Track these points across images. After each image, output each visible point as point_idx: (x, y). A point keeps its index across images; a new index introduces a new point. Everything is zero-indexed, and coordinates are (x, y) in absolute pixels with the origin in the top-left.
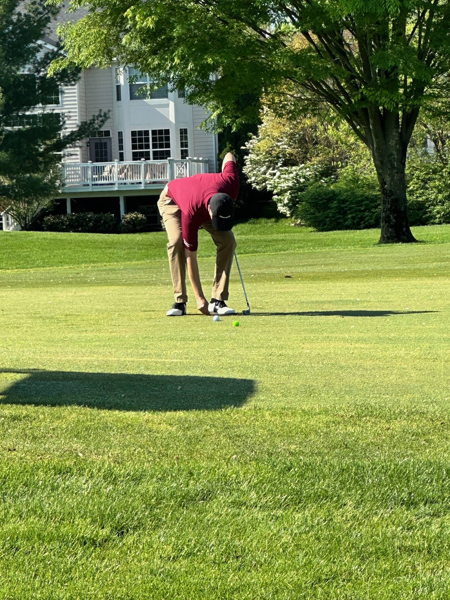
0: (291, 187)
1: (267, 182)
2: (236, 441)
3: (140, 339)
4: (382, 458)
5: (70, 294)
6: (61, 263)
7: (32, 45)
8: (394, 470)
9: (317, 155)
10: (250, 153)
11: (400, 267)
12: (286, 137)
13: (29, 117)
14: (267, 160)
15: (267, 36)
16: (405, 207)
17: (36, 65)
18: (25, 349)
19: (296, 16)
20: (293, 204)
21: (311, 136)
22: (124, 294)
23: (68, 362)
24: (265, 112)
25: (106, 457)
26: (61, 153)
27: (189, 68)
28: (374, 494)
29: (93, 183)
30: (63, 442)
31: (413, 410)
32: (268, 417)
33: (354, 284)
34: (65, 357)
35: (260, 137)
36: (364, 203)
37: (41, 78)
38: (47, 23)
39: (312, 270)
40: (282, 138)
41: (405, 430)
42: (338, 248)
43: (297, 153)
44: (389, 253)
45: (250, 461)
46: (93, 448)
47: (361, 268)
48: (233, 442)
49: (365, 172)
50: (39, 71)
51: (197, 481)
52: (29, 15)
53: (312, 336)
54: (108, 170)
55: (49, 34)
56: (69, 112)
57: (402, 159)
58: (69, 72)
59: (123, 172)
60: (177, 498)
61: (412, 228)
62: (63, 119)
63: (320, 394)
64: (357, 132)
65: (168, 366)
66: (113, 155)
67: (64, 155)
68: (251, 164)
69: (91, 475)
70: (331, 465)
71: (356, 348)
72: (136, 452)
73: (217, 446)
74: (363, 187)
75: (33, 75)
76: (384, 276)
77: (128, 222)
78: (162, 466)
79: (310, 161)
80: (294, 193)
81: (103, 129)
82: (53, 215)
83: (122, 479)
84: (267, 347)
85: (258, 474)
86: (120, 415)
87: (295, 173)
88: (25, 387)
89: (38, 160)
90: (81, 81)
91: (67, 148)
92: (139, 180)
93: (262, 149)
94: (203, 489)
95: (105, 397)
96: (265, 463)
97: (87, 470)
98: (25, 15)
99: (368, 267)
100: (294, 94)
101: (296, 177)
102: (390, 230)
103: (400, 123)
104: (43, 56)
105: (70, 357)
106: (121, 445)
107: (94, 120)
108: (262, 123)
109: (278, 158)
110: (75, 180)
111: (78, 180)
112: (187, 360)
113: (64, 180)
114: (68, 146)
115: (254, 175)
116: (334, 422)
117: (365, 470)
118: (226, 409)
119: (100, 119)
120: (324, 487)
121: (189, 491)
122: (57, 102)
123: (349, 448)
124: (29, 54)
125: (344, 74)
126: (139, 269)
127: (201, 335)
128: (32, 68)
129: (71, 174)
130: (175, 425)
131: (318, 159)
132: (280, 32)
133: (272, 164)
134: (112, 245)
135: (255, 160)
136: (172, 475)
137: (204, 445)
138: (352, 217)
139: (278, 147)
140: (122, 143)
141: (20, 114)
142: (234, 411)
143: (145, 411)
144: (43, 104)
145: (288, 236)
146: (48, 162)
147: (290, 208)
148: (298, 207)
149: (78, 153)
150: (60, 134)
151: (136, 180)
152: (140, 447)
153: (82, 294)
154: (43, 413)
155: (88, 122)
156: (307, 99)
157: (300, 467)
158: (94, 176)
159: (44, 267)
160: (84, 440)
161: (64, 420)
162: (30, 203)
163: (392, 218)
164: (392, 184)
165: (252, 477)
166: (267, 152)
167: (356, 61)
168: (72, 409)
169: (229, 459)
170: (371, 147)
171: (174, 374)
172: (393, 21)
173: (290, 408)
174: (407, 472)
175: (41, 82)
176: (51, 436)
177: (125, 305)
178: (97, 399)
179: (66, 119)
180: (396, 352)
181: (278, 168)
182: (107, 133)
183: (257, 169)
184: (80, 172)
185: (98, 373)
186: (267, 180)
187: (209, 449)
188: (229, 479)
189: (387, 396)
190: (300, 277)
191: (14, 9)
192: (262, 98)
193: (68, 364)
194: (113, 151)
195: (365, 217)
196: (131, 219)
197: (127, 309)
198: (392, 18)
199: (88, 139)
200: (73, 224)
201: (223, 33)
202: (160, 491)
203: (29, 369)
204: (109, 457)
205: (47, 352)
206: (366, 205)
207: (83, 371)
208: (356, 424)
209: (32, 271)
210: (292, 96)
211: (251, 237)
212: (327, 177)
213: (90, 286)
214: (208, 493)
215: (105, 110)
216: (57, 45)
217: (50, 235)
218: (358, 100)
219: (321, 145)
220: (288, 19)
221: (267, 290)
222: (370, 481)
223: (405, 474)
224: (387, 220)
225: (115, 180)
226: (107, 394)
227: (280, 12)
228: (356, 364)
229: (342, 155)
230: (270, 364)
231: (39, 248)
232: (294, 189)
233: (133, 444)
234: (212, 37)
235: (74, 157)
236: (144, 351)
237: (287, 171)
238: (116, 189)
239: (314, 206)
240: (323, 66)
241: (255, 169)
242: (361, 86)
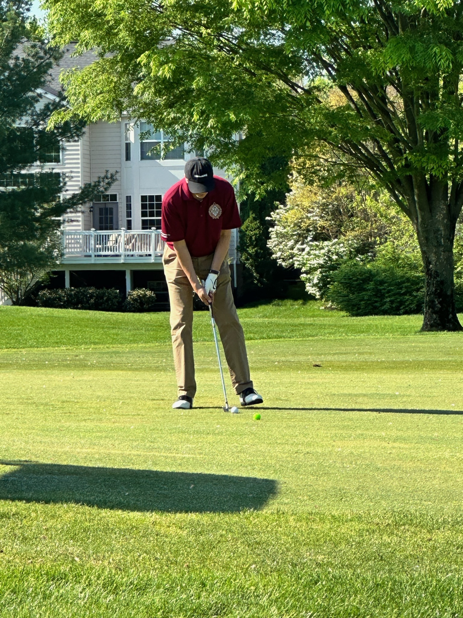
0: (322, 265)
1: (294, 259)
2: (255, 548)
3: (147, 430)
4: (423, 572)
5: (68, 378)
6: (57, 344)
7: (30, 94)
8: (436, 586)
9: (353, 230)
10: (276, 225)
11: (445, 359)
12: (318, 207)
13: (24, 176)
14: (296, 233)
15: (299, 90)
16: (452, 291)
17: (35, 117)
18: (16, 439)
19: (333, 69)
20: (323, 284)
21: (347, 208)
22: (129, 380)
23: (65, 454)
24: (294, 178)
25: (106, 563)
26: (61, 218)
27: (209, 126)
28: (412, 614)
29: (96, 254)
30: (57, 544)
31: (459, 519)
32: (292, 523)
33: (392, 376)
34: (62, 448)
35: (288, 207)
36: (404, 285)
37: (40, 132)
38: (48, 69)
39: (344, 359)
40: (313, 208)
41: (450, 542)
42: (375, 335)
43: (329, 226)
44: (432, 343)
45: (271, 572)
46: (91, 552)
47: (400, 358)
48: (252, 550)
49: (407, 250)
50: (37, 124)
51: (210, 593)
52: (28, 60)
53: (344, 432)
54: (114, 239)
55: (50, 82)
56: (71, 172)
57: (450, 236)
58: (72, 126)
59: (130, 242)
60: (186, 611)
61: (458, 315)
62: (64, 179)
63: (353, 498)
64: (399, 203)
65: (179, 462)
66: (120, 223)
67: (64, 221)
68: (277, 237)
69: (89, 582)
70: (364, 579)
71: (394, 448)
72: (141, 558)
73: (234, 554)
74: (404, 267)
75: (31, 128)
76: (426, 368)
77: (135, 300)
78: (170, 575)
79: (345, 236)
80: (326, 272)
81: (109, 193)
82: (49, 289)
83: (124, 588)
84: (292, 444)
85: (279, 586)
86: (123, 516)
87: (326, 249)
88: (15, 480)
89: (34, 225)
90: (85, 137)
91: (67, 213)
92: (148, 252)
93: (289, 220)
94: (216, 602)
95: (107, 495)
96: (289, 575)
97: (85, 577)
98: (24, 60)
99: (408, 358)
100: (328, 159)
101: (328, 253)
102: (434, 316)
103: (449, 195)
104: (43, 108)
105: (67, 449)
106: (123, 549)
107: (99, 182)
108: (291, 190)
109: (308, 231)
110: (76, 250)
111: (78, 250)
112: (201, 456)
113: (63, 250)
114: (68, 210)
115: (280, 249)
116: (368, 531)
117: (403, 586)
118: (245, 512)
119: (107, 181)
120: (355, 604)
121: (200, 604)
122: (57, 160)
123: (385, 561)
124: (27, 105)
125: (387, 136)
126: (146, 352)
127: (217, 428)
128: (30, 121)
129: (71, 243)
130: (186, 528)
131: (354, 233)
132: (315, 87)
133: (301, 237)
134: (116, 325)
135: (281, 232)
136: (181, 585)
137: (219, 553)
138: (390, 301)
139: (309, 218)
140: (130, 209)
141: (14, 173)
142: (254, 514)
143: (152, 512)
144: (41, 162)
145: (318, 321)
146: (45, 228)
147: (320, 289)
148: (329, 288)
149: (80, 219)
150: (59, 197)
151: (144, 252)
152: (146, 552)
153: (81, 379)
154: (36, 511)
155: (93, 184)
156: (344, 164)
157: (328, 580)
158: (97, 246)
159: (37, 347)
160: (82, 543)
161: (59, 520)
162: (23, 275)
163: (437, 302)
164: (438, 263)
165: (273, 590)
166: (295, 225)
167: (401, 121)
168: (69, 507)
169: (247, 569)
170: (416, 221)
171: (186, 471)
172: (444, 77)
173: (318, 513)
174: (451, 590)
175: (40, 137)
176: (44, 538)
177: (130, 392)
178: (97, 497)
179: (67, 179)
180: (440, 453)
181: (307, 243)
182: (114, 197)
183: (284, 243)
184: (81, 241)
185: (98, 468)
186: (294, 256)
187: (225, 557)
188: (246, 592)
189: (430, 503)
190: (330, 366)
191: (10, 52)
192: (292, 162)
193: (64, 457)
194: (120, 219)
195: (405, 302)
196: (139, 296)
197: (132, 397)
198: (443, 73)
199: (92, 203)
200: (72, 300)
201: (250, 86)
202: (167, 603)
203: (20, 461)
204: (109, 562)
205: (41, 442)
206: (406, 287)
207: (82, 464)
208: (393, 534)
209: (24, 351)
210: (326, 160)
211: (274, 320)
212: (362, 254)
213: (91, 370)
214: (223, 607)
215: (112, 171)
216: (60, 95)
217: (46, 311)
218: (402, 166)
219: (357, 217)
220: (324, 72)
221: (293, 380)
222: (408, 598)
223: (449, 592)
224: (431, 304)
225: (122, 251)
226: (109, 491)
227: (315, 64)
228: (395, 465)
229: (381, 230)
230: (296, 463)
231: (33, 325)
232: (325, 268)
233: (138, 549)
234: (237, 91)
235: (75, 223)
236: (152, 444)
237: (317, 246)
238: (122, 261)
239: (347, 288)
240: (362, 127)
241: (281, 243)
242: (405, 151)
